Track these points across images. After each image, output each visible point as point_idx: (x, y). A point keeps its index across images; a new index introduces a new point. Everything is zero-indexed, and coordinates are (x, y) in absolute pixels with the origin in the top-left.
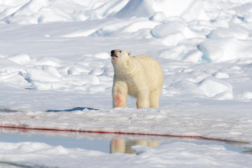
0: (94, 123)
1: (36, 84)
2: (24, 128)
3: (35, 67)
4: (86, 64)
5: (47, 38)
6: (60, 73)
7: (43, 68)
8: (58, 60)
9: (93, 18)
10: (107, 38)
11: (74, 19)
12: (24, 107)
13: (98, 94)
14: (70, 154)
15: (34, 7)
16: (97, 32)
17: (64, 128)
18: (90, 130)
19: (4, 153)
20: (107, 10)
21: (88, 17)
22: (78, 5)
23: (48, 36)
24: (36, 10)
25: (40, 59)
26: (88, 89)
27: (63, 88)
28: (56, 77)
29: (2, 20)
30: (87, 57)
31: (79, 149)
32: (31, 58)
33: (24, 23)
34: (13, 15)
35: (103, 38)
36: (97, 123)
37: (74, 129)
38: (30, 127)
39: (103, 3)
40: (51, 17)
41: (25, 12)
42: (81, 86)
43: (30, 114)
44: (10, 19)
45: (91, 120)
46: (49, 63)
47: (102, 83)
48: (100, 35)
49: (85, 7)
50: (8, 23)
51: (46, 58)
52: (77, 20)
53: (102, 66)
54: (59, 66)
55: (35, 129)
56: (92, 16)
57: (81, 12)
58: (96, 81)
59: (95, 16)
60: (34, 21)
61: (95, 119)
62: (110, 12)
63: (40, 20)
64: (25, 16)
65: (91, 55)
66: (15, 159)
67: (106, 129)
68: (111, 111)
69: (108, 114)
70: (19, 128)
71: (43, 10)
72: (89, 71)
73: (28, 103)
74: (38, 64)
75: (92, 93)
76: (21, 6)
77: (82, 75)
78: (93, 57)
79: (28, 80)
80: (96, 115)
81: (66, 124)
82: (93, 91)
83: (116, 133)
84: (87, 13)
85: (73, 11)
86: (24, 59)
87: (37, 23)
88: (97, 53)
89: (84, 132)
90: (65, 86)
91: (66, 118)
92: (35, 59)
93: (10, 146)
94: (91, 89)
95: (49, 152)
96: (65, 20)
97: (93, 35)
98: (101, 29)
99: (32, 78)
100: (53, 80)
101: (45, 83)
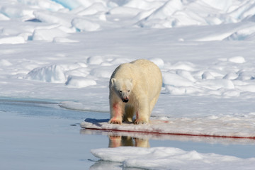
0: (228, 128)
1: (170, 88)
2: (158, 133)
3: (169, 71)
4: (221, 69)
5: (181, 42)
6: (194, 77)
7: (178, 72)
8: (192, 64)
9: (227, 22)
10: (242, 41)
11: (208, 22)
12: (158, 112)
13: (233, 98)
14: (204, 159)
15: (168, 11)
16: (231, 36)
17: (198, 133)
18: (225, 135)
19: (137, 158)
20: (242, 14)
21: (223, 21)
22: (213, 8)
23: (182, 40)
24: (170, 14)
25: (173, 63)
26: (223, 93)
27: (198, 93)
28: (190, 81)
29: (135, 24)
30: (222, 62)
31: (214, 155)
32: (165, 62)
33: (157, 27)
34: (146, 19)
35: (237, 42)
36: (232, 128)
37: (208, 134)
38: (163, 132)
39: (238, 7)
40: (185, 20)
41: (159, 16)
42: (215, 90)
43: (164, 119)
44: (144, 23)
45: (225, 124)
46: (183, 67)
47: (237, 87)
48: (234, 39)
49: (219, 10)
50: (142, 26)
51: (180, 62)
52: (212, 24)
53: (237, 70)
54: (193, 70)
55: (169, 134)
56: (227, 20)
57: (215, 16)
58: (231, 85)
59: (230, 20)
60: (168, 25)
61: (230, 124)
62: (245, 15)
63: (174, 24)
64: (159, 20)
65: (225, 60)
67: (241, 134)
68: (246, 116)
69: (243, 119)
70: (152, 133)
71: (177, 13)
72: (223, 76)
73: (161, 108)
74: (171, 68)
75: (226, 97)
76: (155, 10)
77: (216, 79)
78: (227, 61)
79: (164, 85)
80: (231, 120)
81: (200, 129)
82: (228, 95)
83: (250, 138)
84: (222, 17)
85: (206, 15)
86: (158, 63)
87: (171, 27)
88: (231, 57)
89: (218, 137)
90: (200, 91)
91: (200, 122)
92: (169, 64)
93: (144, 151)
94: (225, 93)
95: (183, 157)
96: (199, 24)
97: (227, 39)
98: (236, 33)
99: (166, 83)
100: (187, 84)
101: (179, 87)
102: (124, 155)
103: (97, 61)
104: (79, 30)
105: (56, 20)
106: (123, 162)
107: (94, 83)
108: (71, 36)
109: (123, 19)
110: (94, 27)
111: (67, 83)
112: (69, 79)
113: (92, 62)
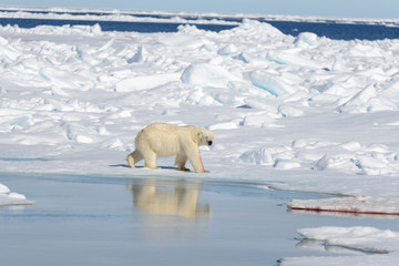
1: (366, 170)
2: (355, 212)
3: (365, 154)
5: (375, 126)
6: (387, 159)
14: (397, 237)
15: (364, 98)
19: (338, 237)
23: (376, 124)
24: (365, 101)
25: (369, 146)
27: (390, 174)
28: (383, 163)
29: (335, 110)
32: (361, 145)
33: (354, 112)
34: (344, 105)
38: (361, 211)
40: (379, 107)
41: (355, 102)
43: (361, 199)
44: (342, 109)
46: (378, 149)
50: (341, 112)
51: (375, 145)
54: (386, 152)
55: (365, 213)
60: (364, 111)
63: (369, 109)
64: (356, 106)
66: (348, 242)
70: (350, 212)
71: (372, 100)
73: (359, 188)
74: (367, 151)
76: (352, 96)
79: (359, 166)
81: (393, 208)
86: (355, 146)
87: (366, 112)
90: (393, 172)
91: (393, 202)
92: (365, 146)
93: (343, 230)
95: (379, 235)
96: (391, 109)
99: (362, 164)
100: (381, 166)
101: (375, 169)
102: (325, 234)
103: (301, 144)
104: (284, 115)
105: (264, 106)
106: (325, 241)
107: (299, 165)
108: (277, 121)
109: (323, 104)
110: (298, 113)
111: (274, 166)
112: (277, 162)
113: (296, 146)
